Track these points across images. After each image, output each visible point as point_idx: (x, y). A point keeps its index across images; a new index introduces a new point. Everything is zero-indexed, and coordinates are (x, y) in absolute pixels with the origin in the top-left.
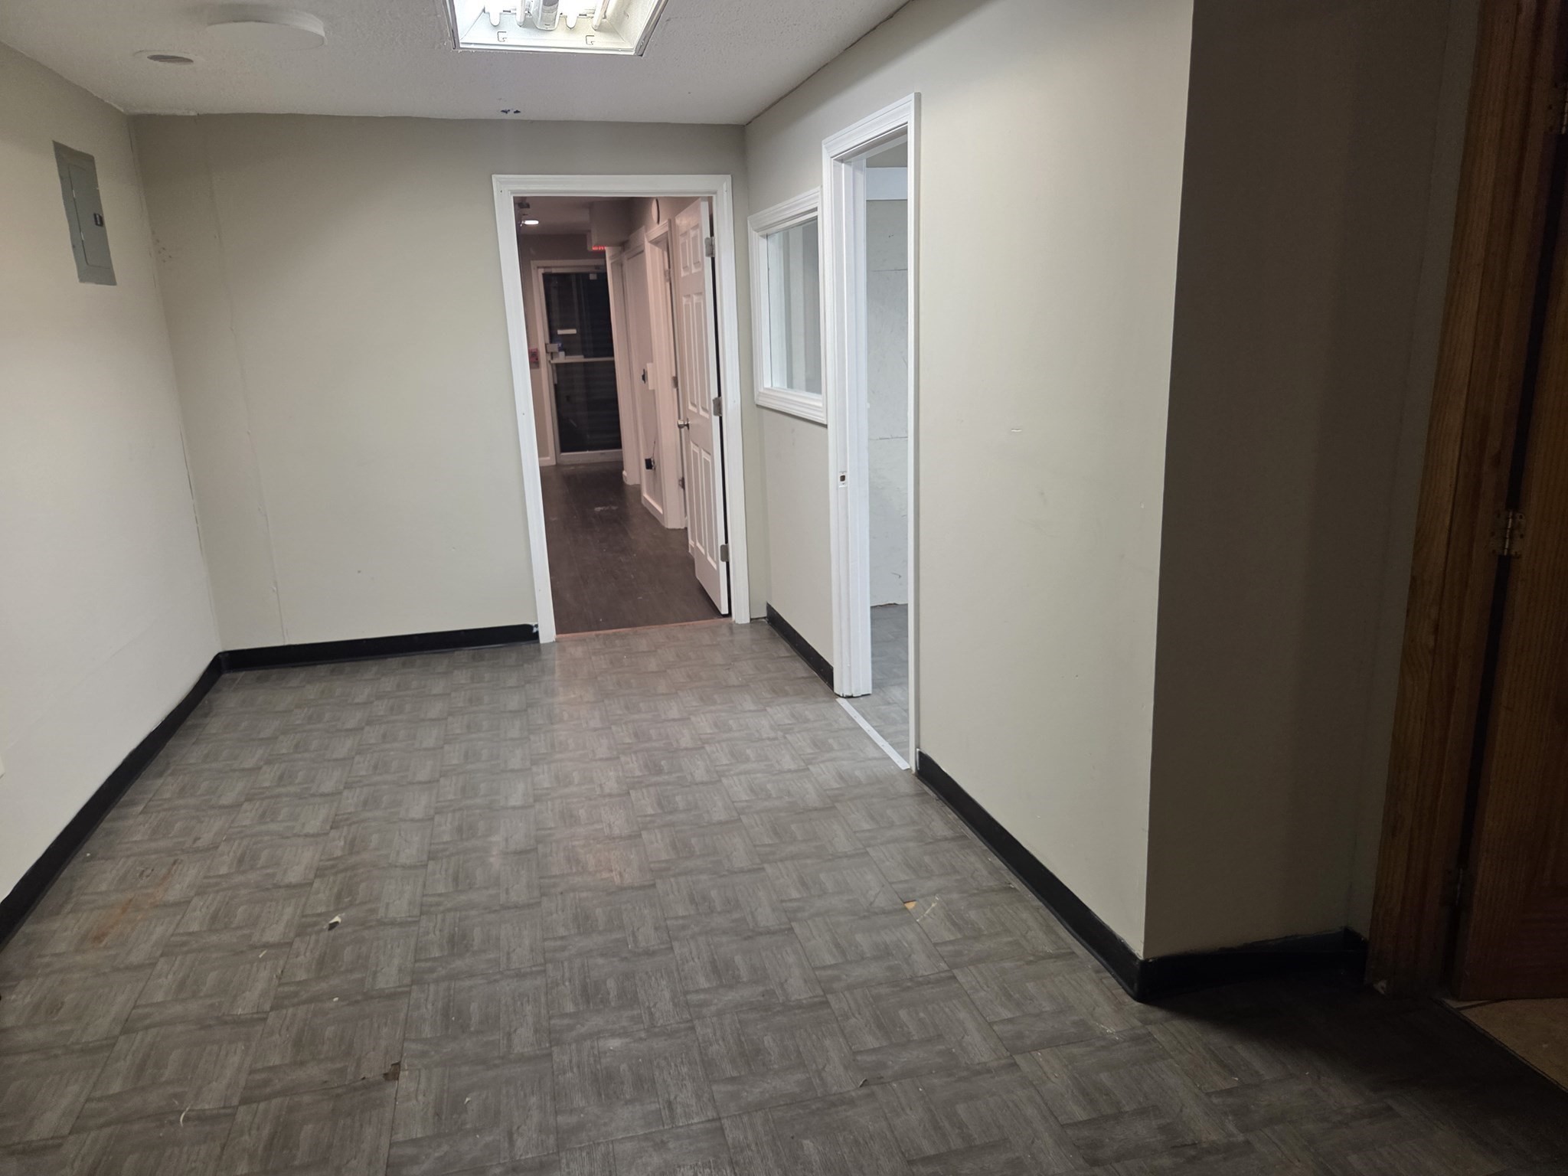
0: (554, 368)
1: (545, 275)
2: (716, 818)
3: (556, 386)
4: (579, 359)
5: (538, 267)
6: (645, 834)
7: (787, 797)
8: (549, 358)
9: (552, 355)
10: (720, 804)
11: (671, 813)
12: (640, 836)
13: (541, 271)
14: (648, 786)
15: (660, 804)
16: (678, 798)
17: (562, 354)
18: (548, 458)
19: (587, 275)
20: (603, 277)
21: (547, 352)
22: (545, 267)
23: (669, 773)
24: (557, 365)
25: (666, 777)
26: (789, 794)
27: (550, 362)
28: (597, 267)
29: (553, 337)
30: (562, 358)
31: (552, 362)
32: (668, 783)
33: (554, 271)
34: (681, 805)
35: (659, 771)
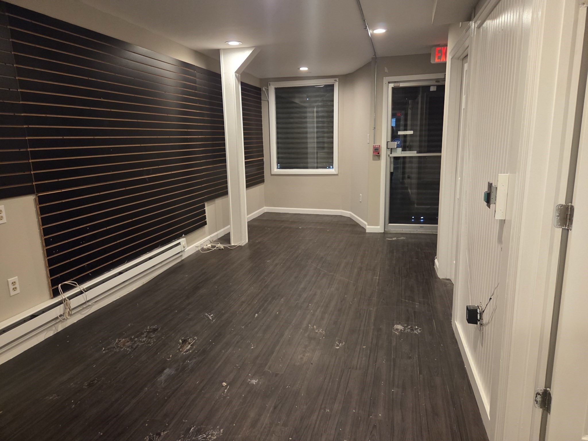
0: (392, 160)
1: (394, 89)
3: (392, 174)
4: (413, 154)
5: (389, 83)
8: (389, 152)
9: (392, 150)
13: (391, 85)
17: (400, 149)
18: (379, 227)
19: (428, 87)
20: (441, 89)
21: (387, 148)
22: (395, 82)
24: (396, 158)
27: (389, 155)
28: (437, 80)
29: (394, 137)
30: (399, 153)
31: (391, 155)
33: (402, 85)
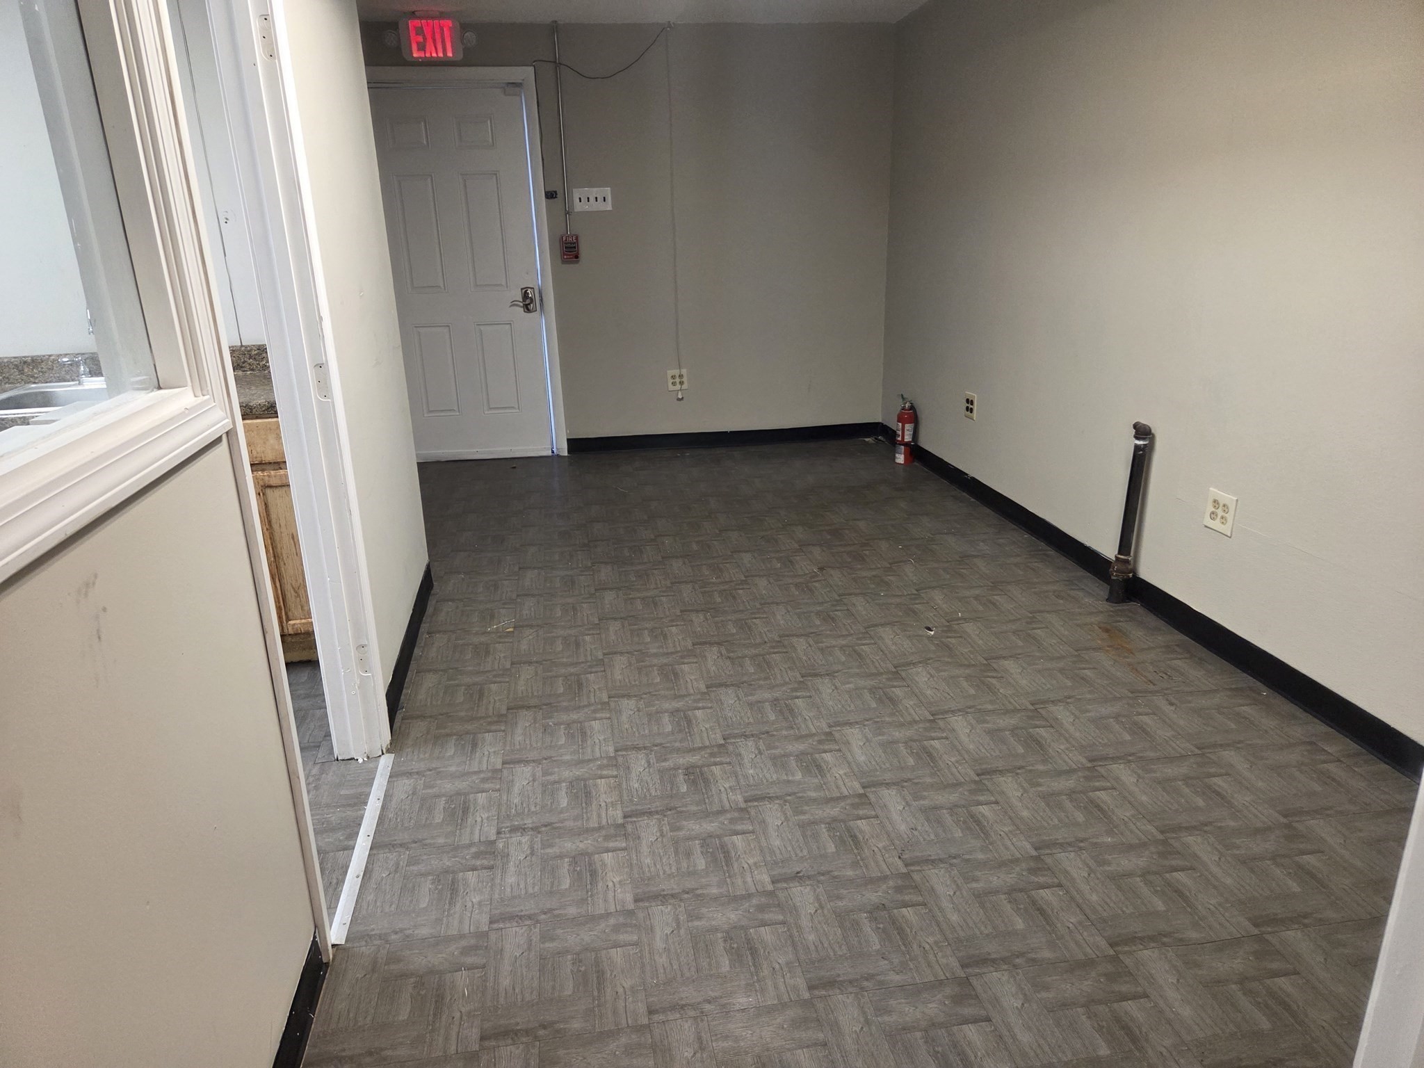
2: (632, 703)
6: (703, 688)
7: (551, 723)
10: (624, 718)
11: (678, 710)
12: (707, 687)
14: (704, 748)
15: (689, 722)
16: (669, 728)
23: (676, 768)
25: (681, 761)
26: (545, 729)
32: (678, 750)
34: (666, 718)
35: (689, 771)
